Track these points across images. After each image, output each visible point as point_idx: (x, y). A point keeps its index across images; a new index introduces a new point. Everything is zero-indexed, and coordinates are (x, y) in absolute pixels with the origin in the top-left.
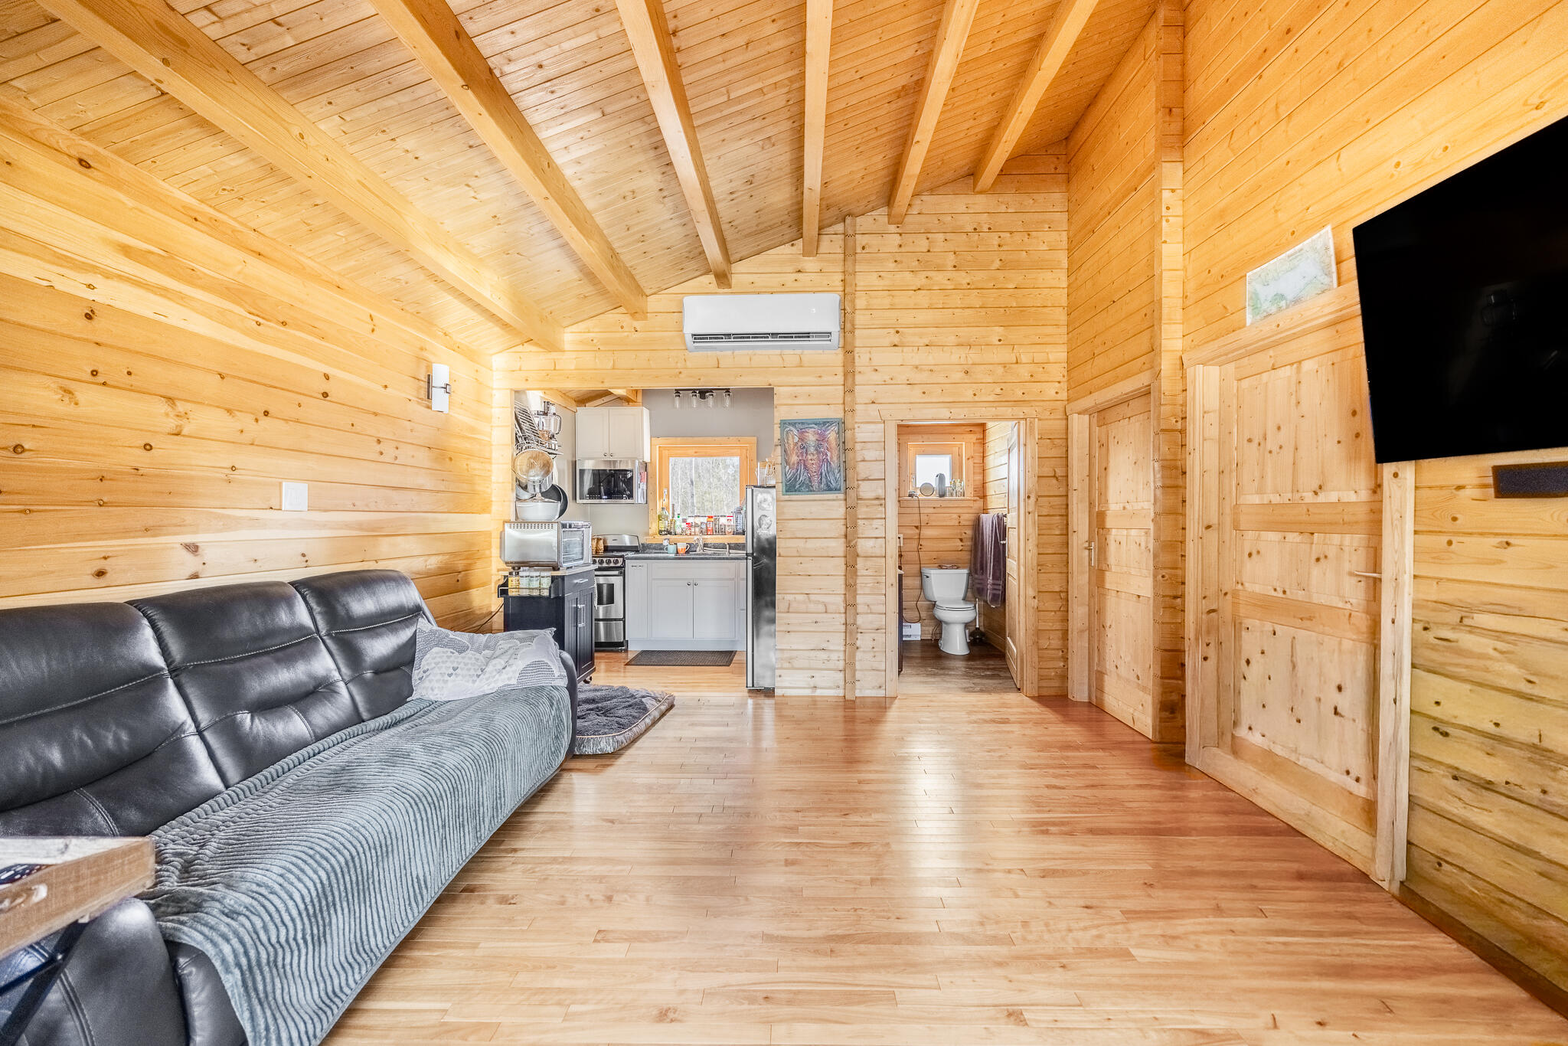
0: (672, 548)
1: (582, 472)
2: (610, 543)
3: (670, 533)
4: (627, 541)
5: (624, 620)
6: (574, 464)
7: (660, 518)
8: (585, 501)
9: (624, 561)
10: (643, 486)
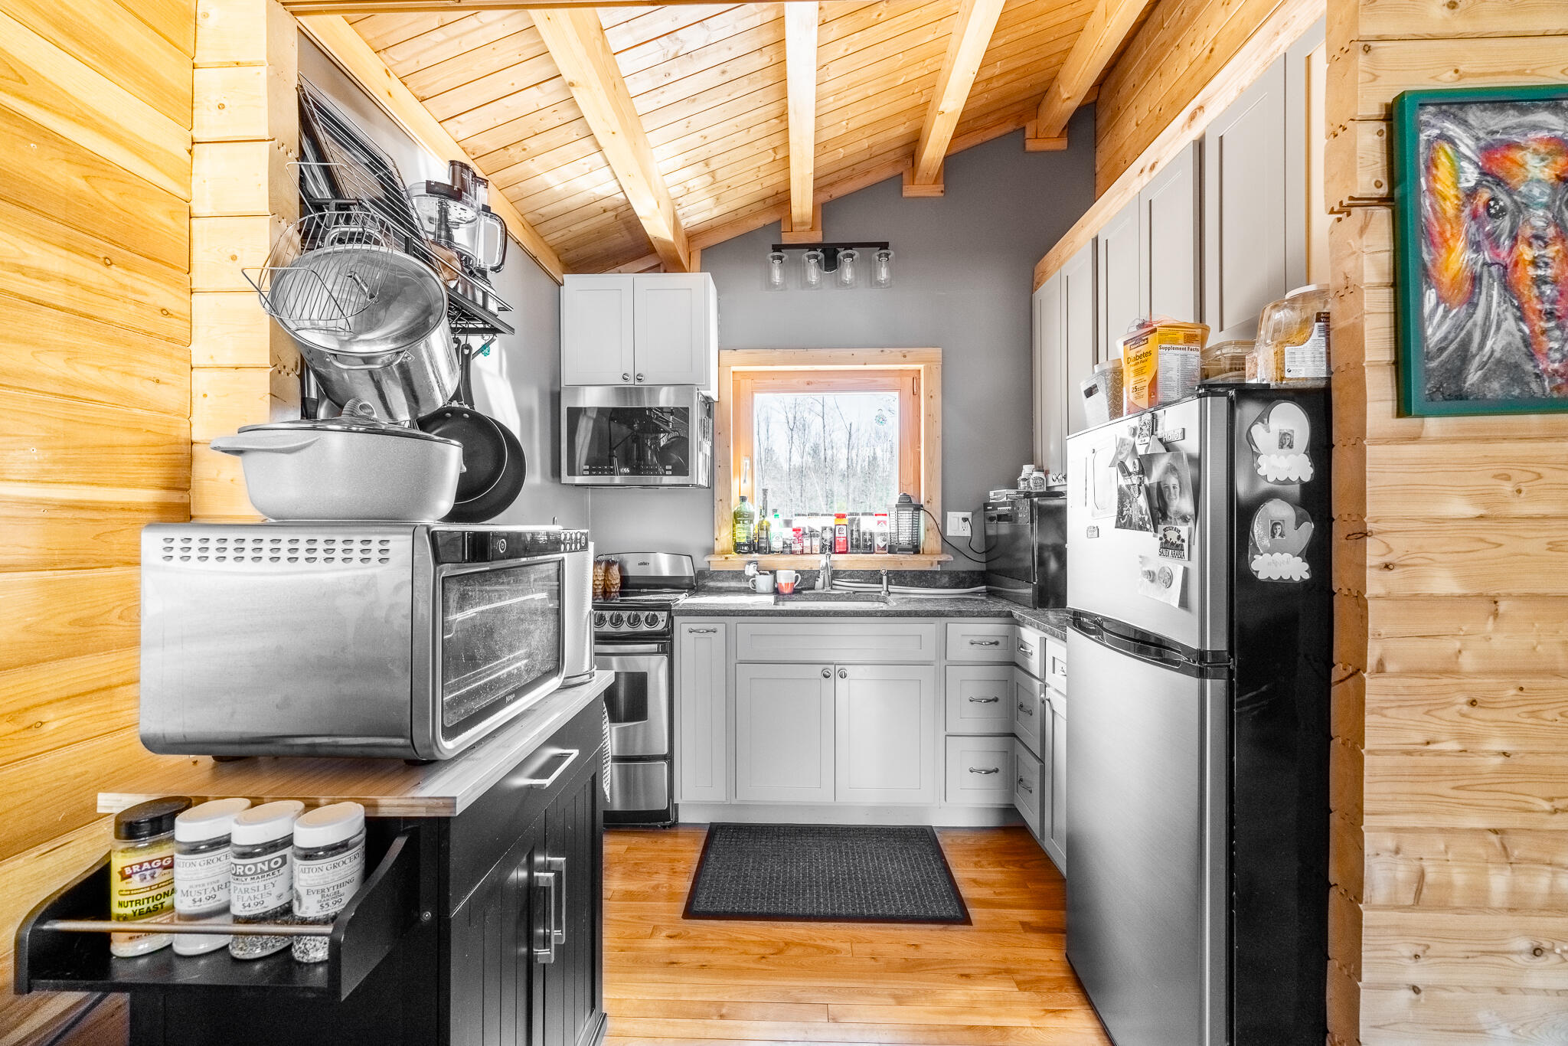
0: (764, 582)
1: (575, 414)
2: (633, 570)
3: (759, 550)
4: (664, 565)
5: (669, 758)
6: (556, 398)
7: (738, 517)
8: (578, 480)
9: (670, 618)
10: (707, 447)
